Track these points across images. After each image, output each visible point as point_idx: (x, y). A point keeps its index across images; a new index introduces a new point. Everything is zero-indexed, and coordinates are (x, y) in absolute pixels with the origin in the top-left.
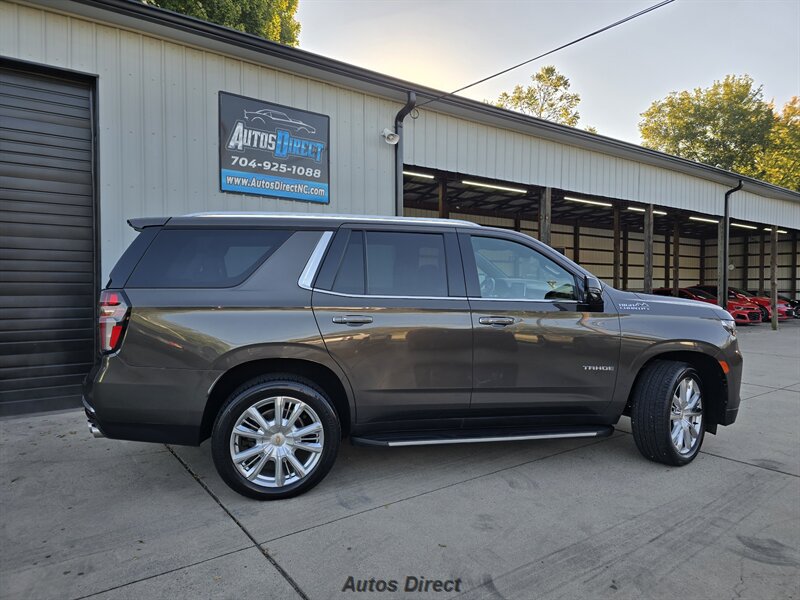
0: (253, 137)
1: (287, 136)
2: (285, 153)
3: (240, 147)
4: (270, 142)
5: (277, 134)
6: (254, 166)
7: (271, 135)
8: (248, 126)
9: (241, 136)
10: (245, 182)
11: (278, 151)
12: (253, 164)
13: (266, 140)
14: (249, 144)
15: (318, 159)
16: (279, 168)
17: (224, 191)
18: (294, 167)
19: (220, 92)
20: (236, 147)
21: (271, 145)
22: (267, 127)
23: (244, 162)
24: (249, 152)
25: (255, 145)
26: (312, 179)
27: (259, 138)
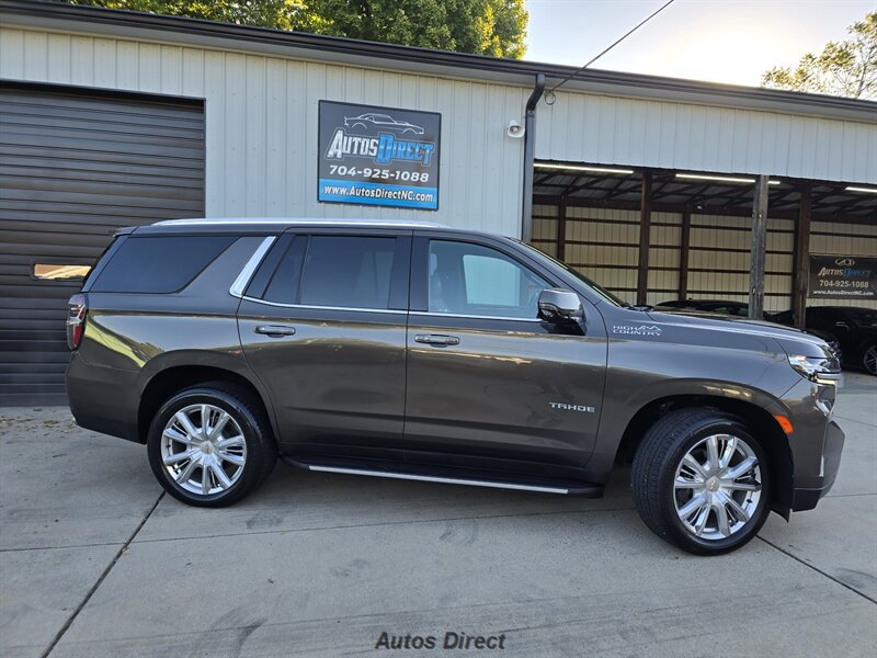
0: (353, 144)
1: (390, 139)
2: (388, 157)
3: (339, 156)
4: (372, 147)
5: (379, 139)
6: (354, 174)
7: (373, 140)
8: (349, 132)
9: (340, 143)
10: (343, 191)
11: (380, 157)
12: (352, 172)
13: (368, 146)
14: (348, 151)
15: (426, 162)
16: (380, 175)
17: (321, 202)
18: (398, 173)
19: (320, 101)
20: (336, 155)
21: (372, 151)
22: (370, 131)
23: (342, 170)
24: (348, 160)
25: (355, 152)
26: (418, 183)
27: (360, 144)
